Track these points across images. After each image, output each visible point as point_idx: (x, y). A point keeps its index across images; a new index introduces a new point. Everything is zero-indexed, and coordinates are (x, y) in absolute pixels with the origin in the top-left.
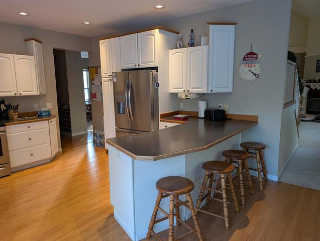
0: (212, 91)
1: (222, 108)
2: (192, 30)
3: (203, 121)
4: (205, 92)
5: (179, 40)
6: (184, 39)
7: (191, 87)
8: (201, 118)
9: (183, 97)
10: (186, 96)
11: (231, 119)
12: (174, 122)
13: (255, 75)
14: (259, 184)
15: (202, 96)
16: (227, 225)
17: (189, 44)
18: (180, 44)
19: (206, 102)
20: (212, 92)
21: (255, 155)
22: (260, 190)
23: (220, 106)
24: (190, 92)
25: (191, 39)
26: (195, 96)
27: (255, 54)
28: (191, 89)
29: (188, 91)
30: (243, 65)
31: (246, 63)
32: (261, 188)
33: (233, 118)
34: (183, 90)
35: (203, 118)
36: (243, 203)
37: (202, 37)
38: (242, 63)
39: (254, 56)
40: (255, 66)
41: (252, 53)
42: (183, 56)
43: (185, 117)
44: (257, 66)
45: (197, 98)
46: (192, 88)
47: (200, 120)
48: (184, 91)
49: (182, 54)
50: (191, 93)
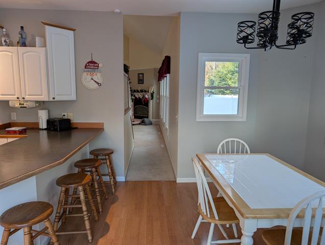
0: (54, 98)
1: (66, 117)
2: (22, 28)
3: (45, 132)
4: (46, 99)
5: (4, 36)
6: (10, 35)
7: (27, 94)
8: (43, 129)
9: (17, 105)
10: (20, 104)
11: (77, 128)
12: (7, 137)
13: (98, 83)
14: (112, 188)
15: (41, 104)
16: (90, 238)
17: (18, 42)
18: (5, 41)
19: (47, 111)
20: (54, 100)
21: (105, 161)
22: (112, 193)
23: (64, 115)
24: (26, 99)
25: (22, 37)
26: (33, 105)
27: (96, 63)
28: (27, 97)
29: (23, 98)
30: (85, 73)
31: (88, 72)
32: (113, 191)
33: (79, 127)
34: (16, 96)
35: (45, 129)
36: (100, 210)
37: (37, 38)
38: (84, 71)
39: (95, 65)
40: (96, 75)
41: (92, 62)
42: (12, 56)
43: (23, 129)
44: (99, 74)
45: (36, 107)
46: (29, 95)
47: (41, 132)
48: (18, 98)
49: (11, 54)
50: (27, 101)
